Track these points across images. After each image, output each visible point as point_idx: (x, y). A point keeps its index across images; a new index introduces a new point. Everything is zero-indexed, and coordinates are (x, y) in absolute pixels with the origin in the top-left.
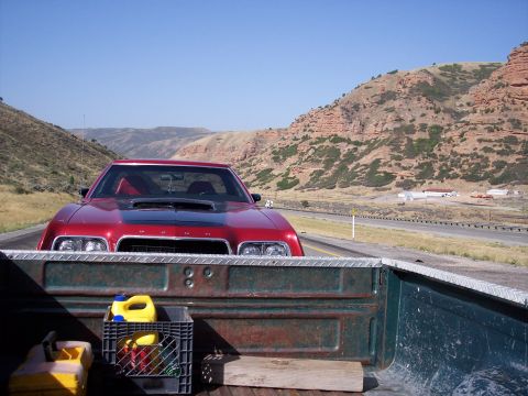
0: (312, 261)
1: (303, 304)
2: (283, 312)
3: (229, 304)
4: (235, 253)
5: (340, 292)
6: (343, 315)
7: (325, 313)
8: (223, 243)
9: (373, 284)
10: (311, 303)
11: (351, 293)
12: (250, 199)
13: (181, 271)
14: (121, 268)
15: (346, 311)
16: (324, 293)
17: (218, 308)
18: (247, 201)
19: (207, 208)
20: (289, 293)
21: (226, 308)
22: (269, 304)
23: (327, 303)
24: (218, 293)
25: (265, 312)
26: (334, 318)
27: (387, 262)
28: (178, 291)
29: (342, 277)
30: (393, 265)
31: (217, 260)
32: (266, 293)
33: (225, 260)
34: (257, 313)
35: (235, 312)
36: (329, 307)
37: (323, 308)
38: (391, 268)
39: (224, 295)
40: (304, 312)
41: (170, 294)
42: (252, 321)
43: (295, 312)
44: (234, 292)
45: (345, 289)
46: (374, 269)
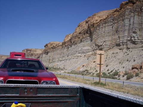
0: (61, 86)
1: (58, 98)
2: (52, 101)
3: (37, 98)
4: (40, 84)
5: (68, 95)
6: (69, 101)
8: (37, 81)
9: (78, 92)
10: (60, 98)
11: (71, 95)
12: (45, 69)
13: (23, 89)
14: (6, 89)
15: (70, 100)
16: (64, 95)
17: (34, 100)
19: (33, 71)
20: (54, 95)
21: (36, 100)
22: (49, 98)
24: (34, 96)
25: (47, 101)
26: (67, 102)
28: (22, 95)
29: (69, 90)
31: (34, 86)
32: (48, 95)
33: (36, 86)
34: (45, 101)
35: (39, 101)
36: (66, 99)
37: (64, 99)
38: (82, 88)
39: (36, 96)
40: (58, 100)
41: (20, 96)
42: (44, 103)
43: (56, 101)
44: (39, 95)
46: (78, 88)
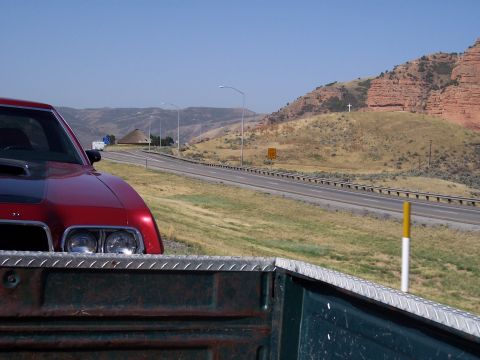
0: (173, 261)
1: (156, 326)
2: (126, 339)
3: (43, 327)
4: (58, 249)
5: (213, 309)
6: (218, 342)
7: (190, 339)
8: (40, 229)
9: (262, 296)
10: (169, 325)
11: (228, 310)
12: (85, 159)
15: (221, 337)
16: (189, 309)
17: (26, 333)
18: (78, 162)
20: (137, 309)
21: (39, 333)
22: (105, 326)
23: (193, 325)
24: (26, 311)
25: (100, 339)
26: (204, 347)
27: (283, 263)
29: (216, 286)
30: (291, 269)
31: (27, 259)
32: (101, 309)
33: (39, 259)
34: (86, 340)
35: (51, 340)
36: (197, 331)
37: (189, 331)
38: (289, 273)
39: (36, 313)
40: (157, 339)
43: (146, 339)
44: (52, 309)
45: (220, 304)
46: (264, 274)
